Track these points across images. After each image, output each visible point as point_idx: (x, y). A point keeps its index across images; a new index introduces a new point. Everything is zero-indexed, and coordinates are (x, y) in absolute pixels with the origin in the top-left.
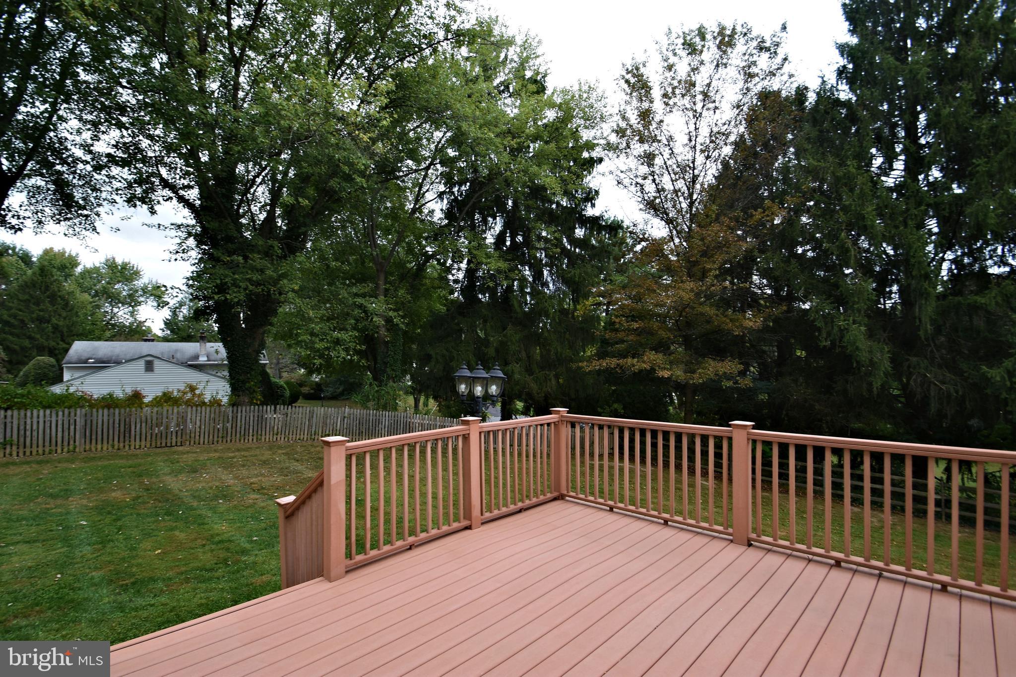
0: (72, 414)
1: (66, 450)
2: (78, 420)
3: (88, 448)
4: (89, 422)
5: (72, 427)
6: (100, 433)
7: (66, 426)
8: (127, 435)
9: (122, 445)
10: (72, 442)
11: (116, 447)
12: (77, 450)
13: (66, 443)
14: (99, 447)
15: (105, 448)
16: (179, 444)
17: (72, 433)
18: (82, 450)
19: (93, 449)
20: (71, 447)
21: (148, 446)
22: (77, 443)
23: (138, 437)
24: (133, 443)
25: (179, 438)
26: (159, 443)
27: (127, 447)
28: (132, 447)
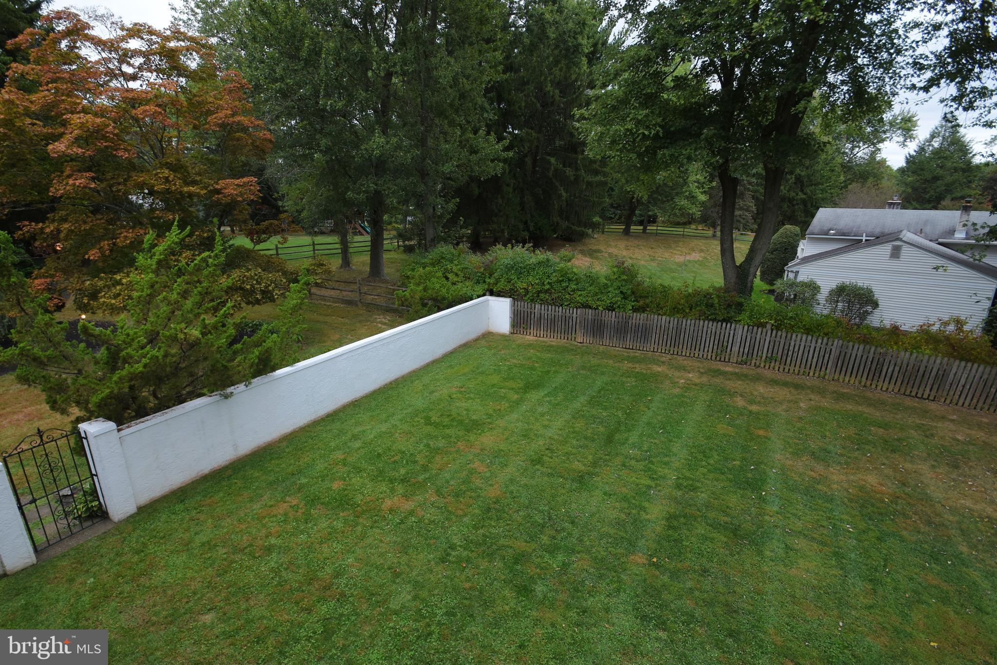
0: (830, 343)
1: (817, 375)
2: (833, 350)
3: (836, 377)
4: (843, 354)
5: (827, 356)
6: (850, 366)
7: (822, 353)
8: (877, 375)
9: (869, 383)
10: (823, 369)
11: (863, 384)
12: (827, 377)
13: (818, 369)
14: (847, 379)
15: (852, 382)
16: (931, 398)
17: (825, 361)
18: (831, 378)
19: (841, 380)
20: (822, 373)
21: (896, 390)
22: (828, 371)
23: (887, 379)
24: (880, 384)
25: (933, 393)
27: (874, 386)
28: (879, 388)
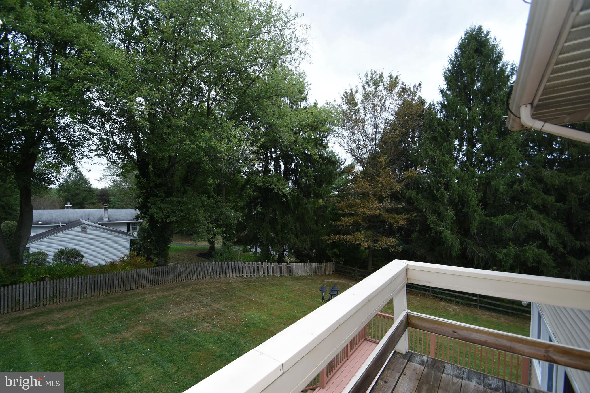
0: (86, 278)
1: (82, 297)
2: (88, 281)
3: (93, 294)
4: (94, 281)
5: (85, 285)
6: (99, 286)
7: (83, 284)
8: (112, 286)
9: (109, 291)
10: (85, 293)
11: (106, 293)
12: (88, 296)
13: (82, 293)
14: (98, 293)
15: (101, 294)
16: (136, 288)
17: (85, 288)
18: (90, 296)
19: (96, 295)
20: (85, 295)
21: (122, 290)
22: (88, 293)
23: (117, 286)
24: (114, 290)
25: (137, 285)
26: (127, 288)
27: (112, 292)
28: (114, 292)
